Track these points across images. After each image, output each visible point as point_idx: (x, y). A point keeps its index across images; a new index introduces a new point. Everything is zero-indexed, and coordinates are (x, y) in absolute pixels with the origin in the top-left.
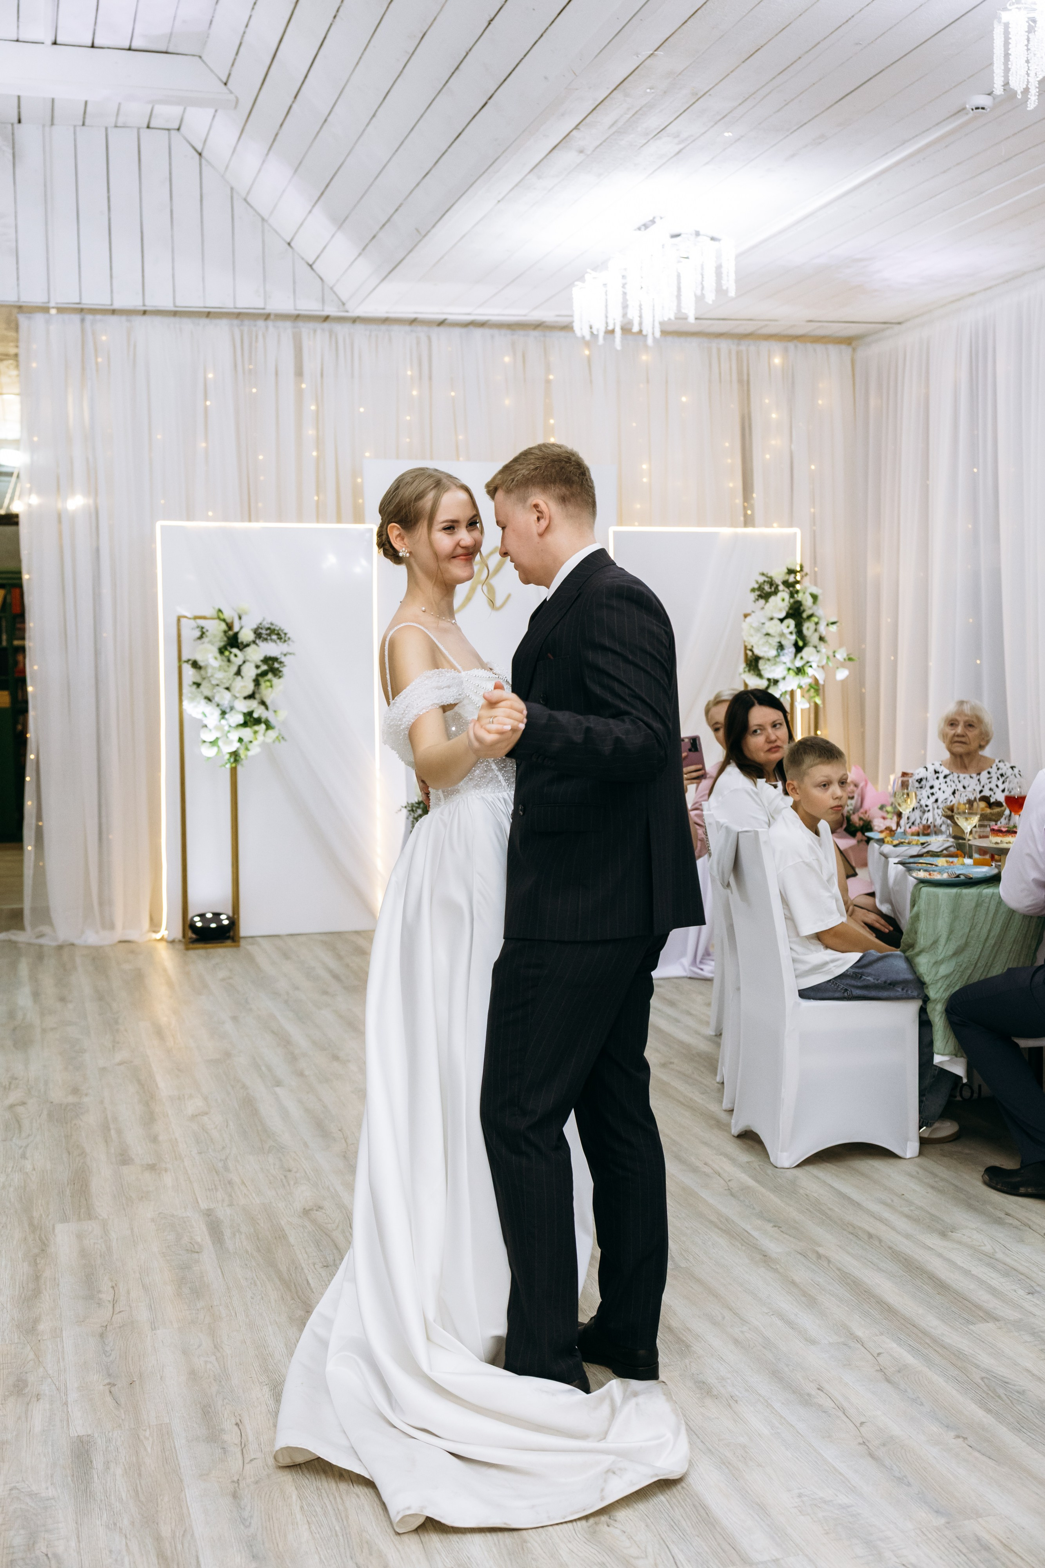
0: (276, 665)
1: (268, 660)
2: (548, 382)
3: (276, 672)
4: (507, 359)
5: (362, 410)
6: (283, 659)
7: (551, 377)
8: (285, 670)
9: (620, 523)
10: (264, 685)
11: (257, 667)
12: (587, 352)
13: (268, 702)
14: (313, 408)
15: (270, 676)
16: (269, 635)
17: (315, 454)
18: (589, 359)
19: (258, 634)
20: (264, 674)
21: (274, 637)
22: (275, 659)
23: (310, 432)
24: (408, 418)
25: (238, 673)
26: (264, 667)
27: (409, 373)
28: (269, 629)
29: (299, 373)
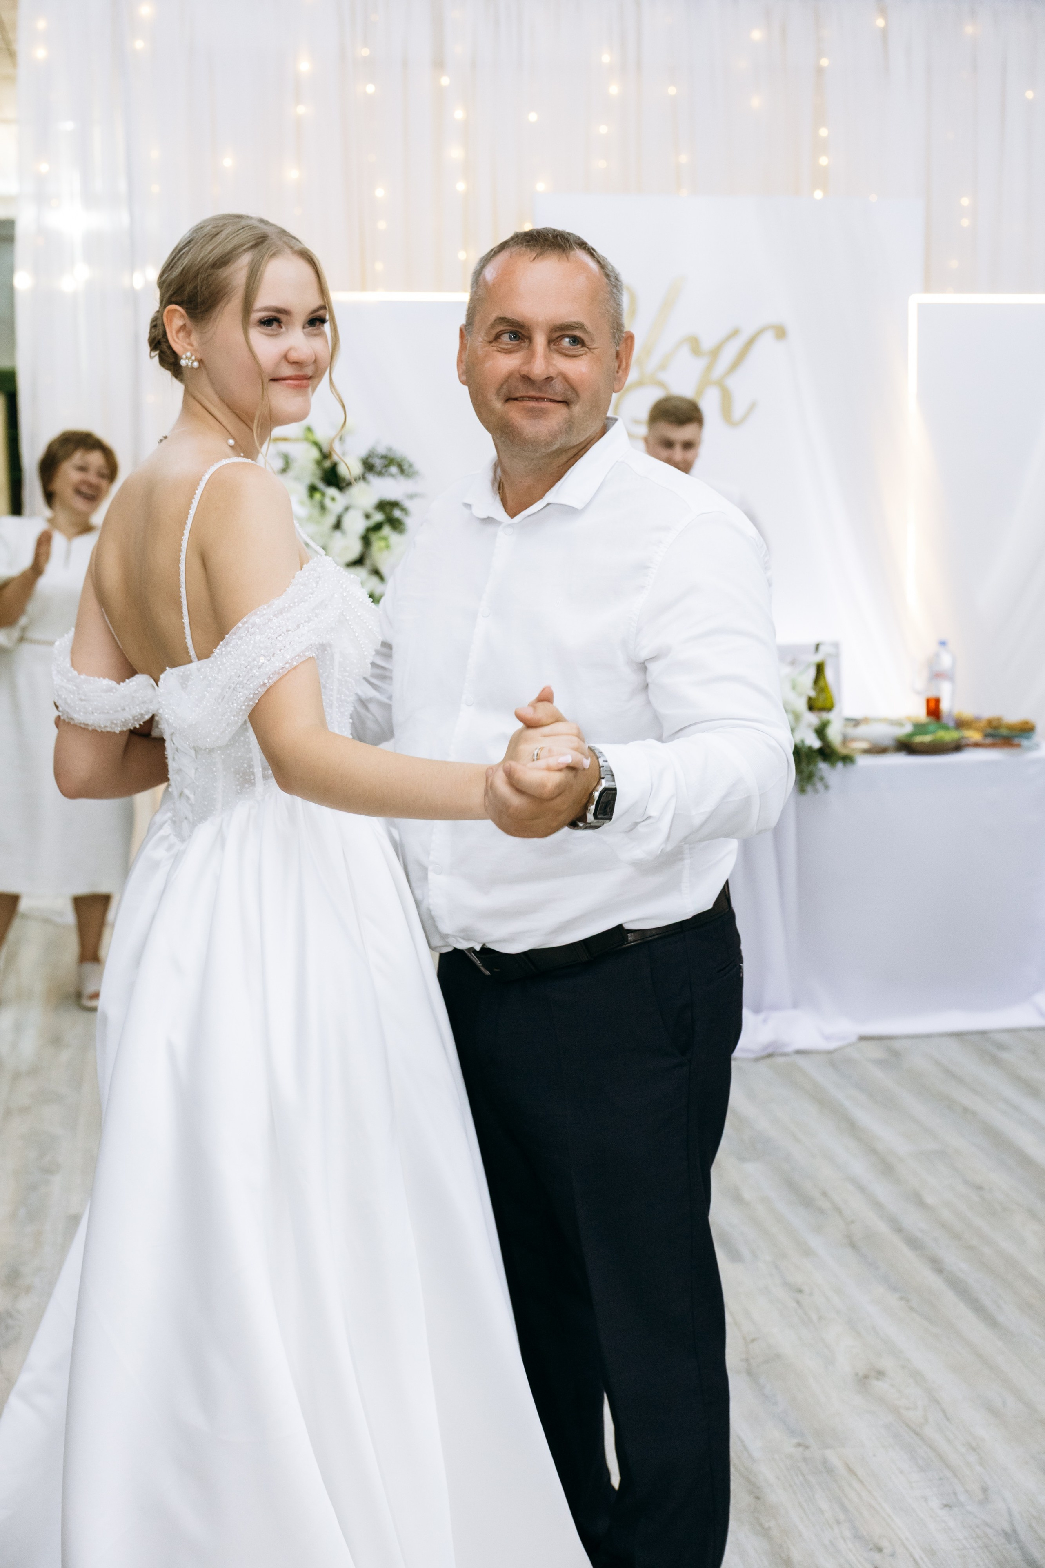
0: (397, 513)
1: (385, 506)
2: (820, 71)
3: (396, 524)
4: (757, 35)
5: (533, 117)
6: (407, 504)
7: (824, 62)
8: (409, 522)
9: (927, 288)
10: (377, 544)
11: (368, 516)
12: (880, 22)
13: (384, 570)
14: (459, 114)
15: (386, 530)
16: (387, 466)
17: (461, 186)
18: (884, 32)
19: (368, 466)
20: (378, 527)
21: (394, 469)
22: (395, 504)
23: (455, 153)
24: (603, 129)
25: (338, 526)
26: (378, 517)
27: (606, 58)
28: (384, 457)
29: (439, 64)
